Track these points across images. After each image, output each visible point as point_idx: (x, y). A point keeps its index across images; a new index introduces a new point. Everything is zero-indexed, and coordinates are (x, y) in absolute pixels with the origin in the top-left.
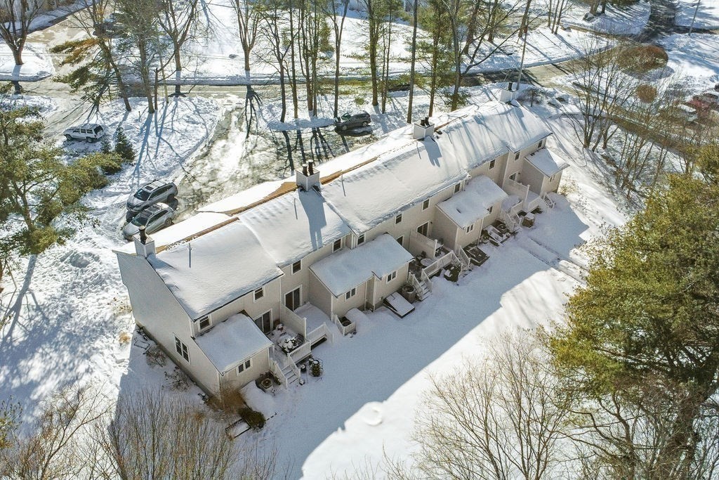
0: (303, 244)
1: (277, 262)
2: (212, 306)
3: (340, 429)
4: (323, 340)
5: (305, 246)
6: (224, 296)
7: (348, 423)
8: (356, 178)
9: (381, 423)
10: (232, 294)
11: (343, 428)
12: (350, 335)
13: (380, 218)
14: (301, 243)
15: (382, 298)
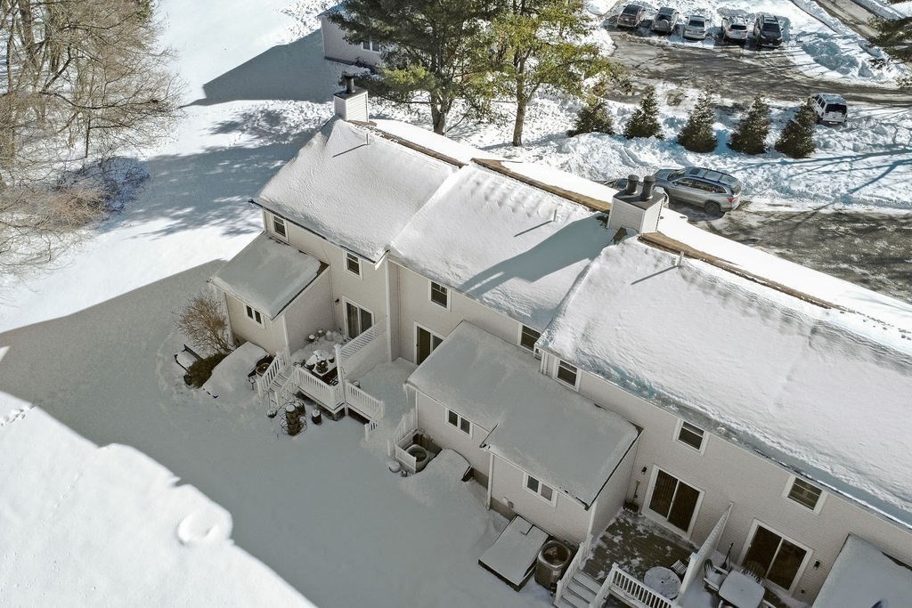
0: (458, 266)
1: (393, 244)
2: (278, 206)
3: (176, 479)
5: (460, 272)
6: (299, 209)
7: (189, 492)
8: (711, 284)
9: (181, 542)
10: (306, 217)
11: (178, 484)
13: (616, 369)
14: (460, 262)
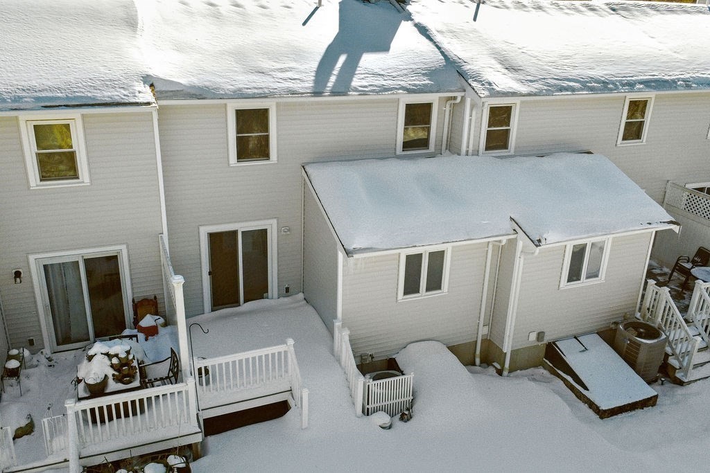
4: (278, 410)
12: (382, 418)
15: (540, 336)
